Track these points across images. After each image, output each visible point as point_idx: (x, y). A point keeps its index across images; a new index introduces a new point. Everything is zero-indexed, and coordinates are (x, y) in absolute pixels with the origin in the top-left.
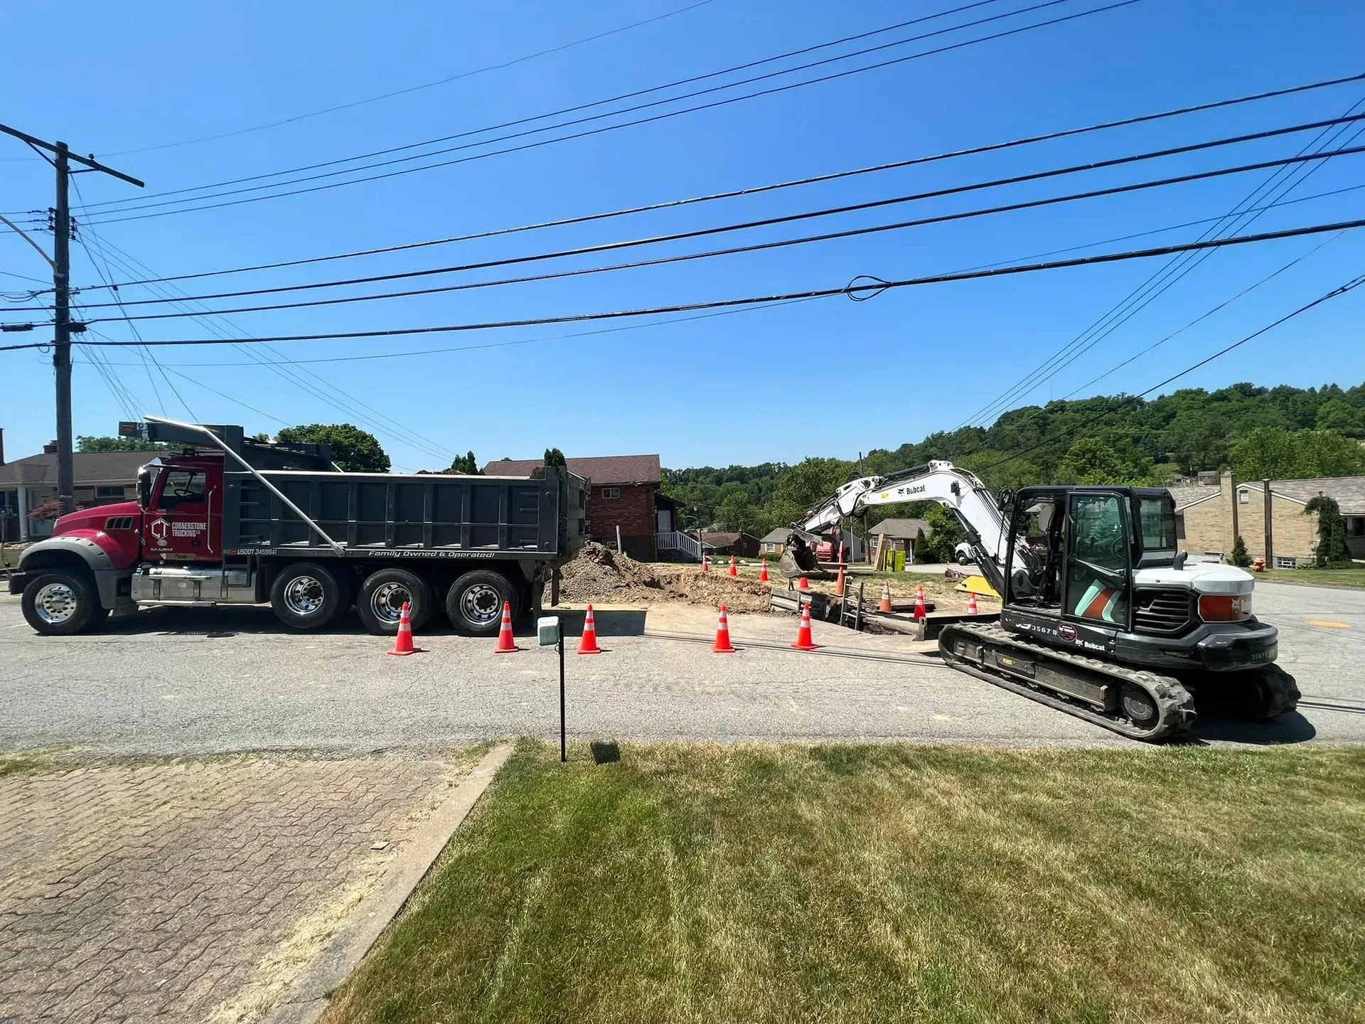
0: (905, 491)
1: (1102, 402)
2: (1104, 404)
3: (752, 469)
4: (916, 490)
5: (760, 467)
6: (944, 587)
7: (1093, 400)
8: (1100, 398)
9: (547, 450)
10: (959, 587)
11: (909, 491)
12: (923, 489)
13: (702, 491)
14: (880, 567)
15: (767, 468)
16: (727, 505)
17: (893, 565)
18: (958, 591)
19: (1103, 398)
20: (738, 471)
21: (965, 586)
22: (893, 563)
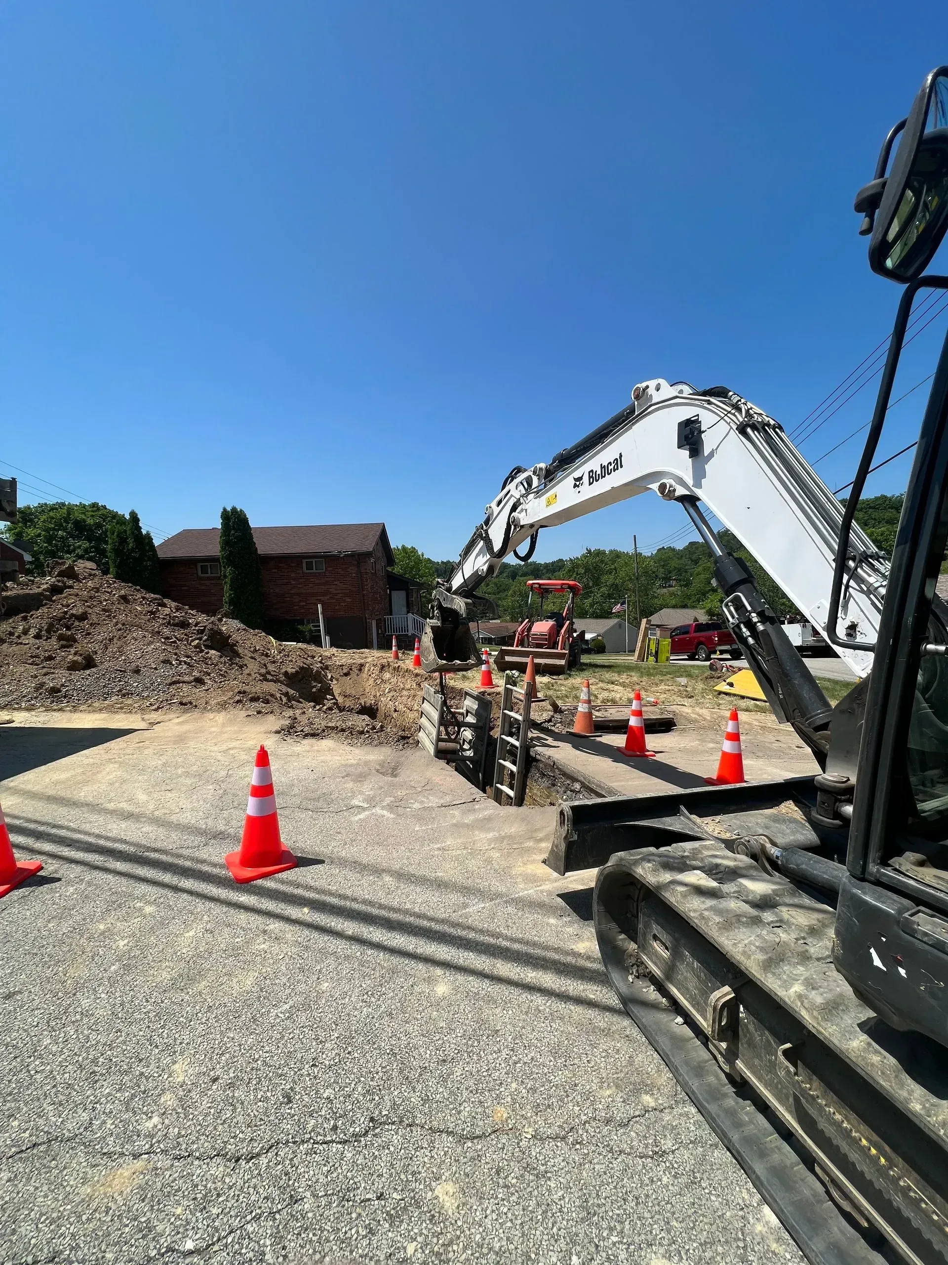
0: (586, 479)
1: (885, 501)
2: (887, 502)
3: (546, 565)
4: (606, 470)
5: (553, 563)
6: (700, 686)
7: (877, 499)
8: (884, 497)
9: (225, 509)
10: (723, 687)
11: (593, 478)
12: (618, 463)
13: (496, 584)
14: (641, 658)
15: (560, 564)
16: (512, 596)
17: (656, 655)
18: (720, 693)
19: (886, 497)
20: (533, 567)
21: (731, 685)
22: (657, 652)
